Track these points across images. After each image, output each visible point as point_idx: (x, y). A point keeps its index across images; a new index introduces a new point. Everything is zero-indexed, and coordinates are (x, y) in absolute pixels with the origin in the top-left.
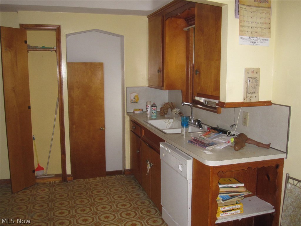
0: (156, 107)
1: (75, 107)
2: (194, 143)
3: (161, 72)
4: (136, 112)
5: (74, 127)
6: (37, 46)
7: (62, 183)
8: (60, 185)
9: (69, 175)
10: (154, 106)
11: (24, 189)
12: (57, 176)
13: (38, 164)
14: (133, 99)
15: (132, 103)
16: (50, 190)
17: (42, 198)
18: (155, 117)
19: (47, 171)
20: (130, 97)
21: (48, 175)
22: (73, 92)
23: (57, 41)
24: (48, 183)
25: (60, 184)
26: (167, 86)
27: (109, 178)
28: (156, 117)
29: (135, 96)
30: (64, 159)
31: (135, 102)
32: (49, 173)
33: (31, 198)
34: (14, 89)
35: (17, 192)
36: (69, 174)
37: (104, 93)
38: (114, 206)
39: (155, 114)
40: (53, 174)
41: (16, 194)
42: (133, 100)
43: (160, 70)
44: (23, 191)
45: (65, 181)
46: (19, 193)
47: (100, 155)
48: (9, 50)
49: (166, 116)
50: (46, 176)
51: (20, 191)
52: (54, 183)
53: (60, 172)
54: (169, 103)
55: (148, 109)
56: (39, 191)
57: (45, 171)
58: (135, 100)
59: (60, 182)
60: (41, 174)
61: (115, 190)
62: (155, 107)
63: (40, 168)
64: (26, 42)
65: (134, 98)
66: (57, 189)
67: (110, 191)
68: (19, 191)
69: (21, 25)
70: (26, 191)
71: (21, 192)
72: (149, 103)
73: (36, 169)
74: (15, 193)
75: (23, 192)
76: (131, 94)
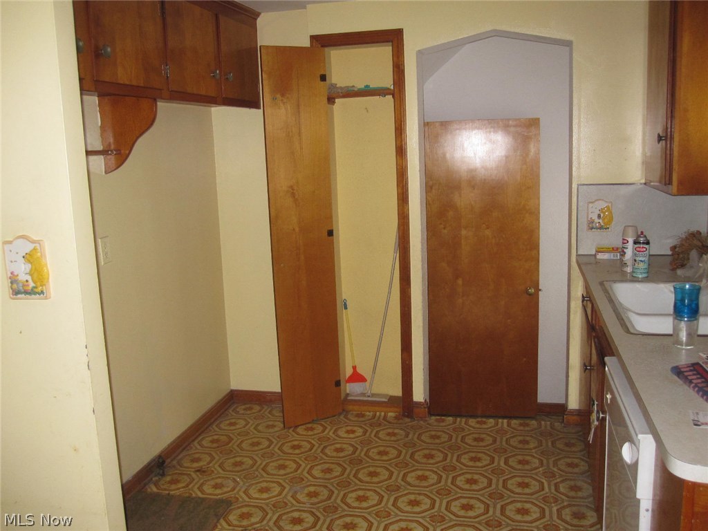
0: (648, 243)
1: (464, 232)
2: (686, 378)
3: (666, 140)
4: (600, 256)
5: (460, 282)
6: (351, 85)
7: (401, 421)
8: (393, 423)
9: (419, 404)
10: (642, 241)
11: (313, 420)
12: (392, 400)
13: (354, 368)
14: (595, 217)
15: (592, 228)
16: (365, 432)
17: (337, 450)
18: (645, 275)
19: (371, 384)
20: (588, 213)
21: (373, 395)
22: (460, 196)
23: (395, 69)
24: (369, 416)
25: (395, 421)
26: (680, 183)
27: (521, 425)
28: (648, 272)
29: (601, 210)
30: (407, 362)
31: (601, 228)
32: (375, 390)
33: (317, 445)
34: (293, 190)
35: (297, 427)
36: (419, 400)
37: (539, 199)
38: (495, 507)
39: (642, 266)
40: (384, 396)
41: (291, 430)
42: (597, 220)
43: (664, 135)
44: (309, 425)
45: (408, 417)
46: (300, 430)
47: (525, 359)
48: (282, 100)
49: (679, 272)
50: (369, 396)
51: (301, 425)
52: (382, 418)
53: (397, 391)
54: (700, 233)
55: (625, 250)
56: (342, 433)
57: (367, 384)
58: (601, 221)
59: (396, 418)
60: (359, 392)
61: (520, 462)
62: (643, 243)
63: (357, 377)
64: (323, 78)
65: (599, 216)
66: (381, 435)
67: (506, 463)
68: (299, 426)
69: (313, 38)
70: (315, 426)
71: (304, 427)
72: (630, 231)
73: (349, 377)
74: (291, 428)
75: (307, 429)
76: (591, 205)
